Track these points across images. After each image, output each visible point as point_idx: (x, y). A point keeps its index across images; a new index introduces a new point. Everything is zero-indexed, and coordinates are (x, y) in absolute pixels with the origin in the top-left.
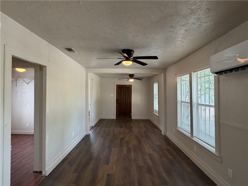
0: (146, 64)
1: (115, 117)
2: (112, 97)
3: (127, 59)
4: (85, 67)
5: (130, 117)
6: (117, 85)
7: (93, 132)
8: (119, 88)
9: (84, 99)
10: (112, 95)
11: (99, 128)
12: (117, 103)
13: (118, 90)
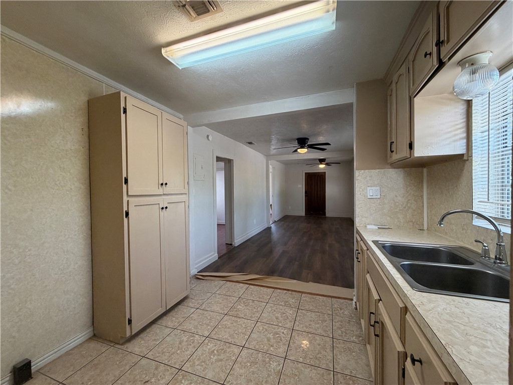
0: (325, 149)
1: (304, 213)
2: (300, 188)
3: (302, 147)
4: (265, 155)
5: (324, 214)
6: (306, 173)
7: (275, 226)
8: (308, 178)
9: (265, 190)
10: (300, 186)
11: (283, 222)
12: (306, 196)
13: (308, 181)
